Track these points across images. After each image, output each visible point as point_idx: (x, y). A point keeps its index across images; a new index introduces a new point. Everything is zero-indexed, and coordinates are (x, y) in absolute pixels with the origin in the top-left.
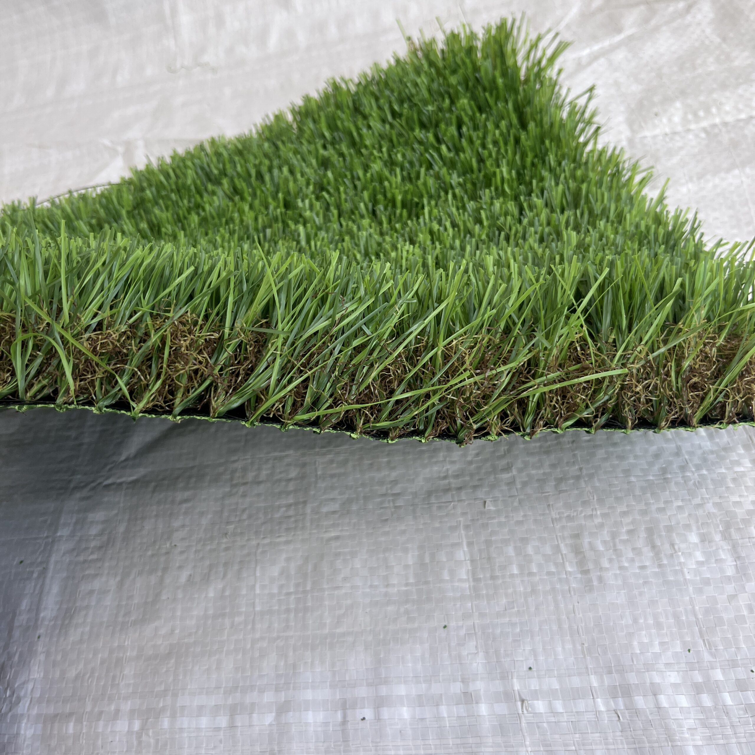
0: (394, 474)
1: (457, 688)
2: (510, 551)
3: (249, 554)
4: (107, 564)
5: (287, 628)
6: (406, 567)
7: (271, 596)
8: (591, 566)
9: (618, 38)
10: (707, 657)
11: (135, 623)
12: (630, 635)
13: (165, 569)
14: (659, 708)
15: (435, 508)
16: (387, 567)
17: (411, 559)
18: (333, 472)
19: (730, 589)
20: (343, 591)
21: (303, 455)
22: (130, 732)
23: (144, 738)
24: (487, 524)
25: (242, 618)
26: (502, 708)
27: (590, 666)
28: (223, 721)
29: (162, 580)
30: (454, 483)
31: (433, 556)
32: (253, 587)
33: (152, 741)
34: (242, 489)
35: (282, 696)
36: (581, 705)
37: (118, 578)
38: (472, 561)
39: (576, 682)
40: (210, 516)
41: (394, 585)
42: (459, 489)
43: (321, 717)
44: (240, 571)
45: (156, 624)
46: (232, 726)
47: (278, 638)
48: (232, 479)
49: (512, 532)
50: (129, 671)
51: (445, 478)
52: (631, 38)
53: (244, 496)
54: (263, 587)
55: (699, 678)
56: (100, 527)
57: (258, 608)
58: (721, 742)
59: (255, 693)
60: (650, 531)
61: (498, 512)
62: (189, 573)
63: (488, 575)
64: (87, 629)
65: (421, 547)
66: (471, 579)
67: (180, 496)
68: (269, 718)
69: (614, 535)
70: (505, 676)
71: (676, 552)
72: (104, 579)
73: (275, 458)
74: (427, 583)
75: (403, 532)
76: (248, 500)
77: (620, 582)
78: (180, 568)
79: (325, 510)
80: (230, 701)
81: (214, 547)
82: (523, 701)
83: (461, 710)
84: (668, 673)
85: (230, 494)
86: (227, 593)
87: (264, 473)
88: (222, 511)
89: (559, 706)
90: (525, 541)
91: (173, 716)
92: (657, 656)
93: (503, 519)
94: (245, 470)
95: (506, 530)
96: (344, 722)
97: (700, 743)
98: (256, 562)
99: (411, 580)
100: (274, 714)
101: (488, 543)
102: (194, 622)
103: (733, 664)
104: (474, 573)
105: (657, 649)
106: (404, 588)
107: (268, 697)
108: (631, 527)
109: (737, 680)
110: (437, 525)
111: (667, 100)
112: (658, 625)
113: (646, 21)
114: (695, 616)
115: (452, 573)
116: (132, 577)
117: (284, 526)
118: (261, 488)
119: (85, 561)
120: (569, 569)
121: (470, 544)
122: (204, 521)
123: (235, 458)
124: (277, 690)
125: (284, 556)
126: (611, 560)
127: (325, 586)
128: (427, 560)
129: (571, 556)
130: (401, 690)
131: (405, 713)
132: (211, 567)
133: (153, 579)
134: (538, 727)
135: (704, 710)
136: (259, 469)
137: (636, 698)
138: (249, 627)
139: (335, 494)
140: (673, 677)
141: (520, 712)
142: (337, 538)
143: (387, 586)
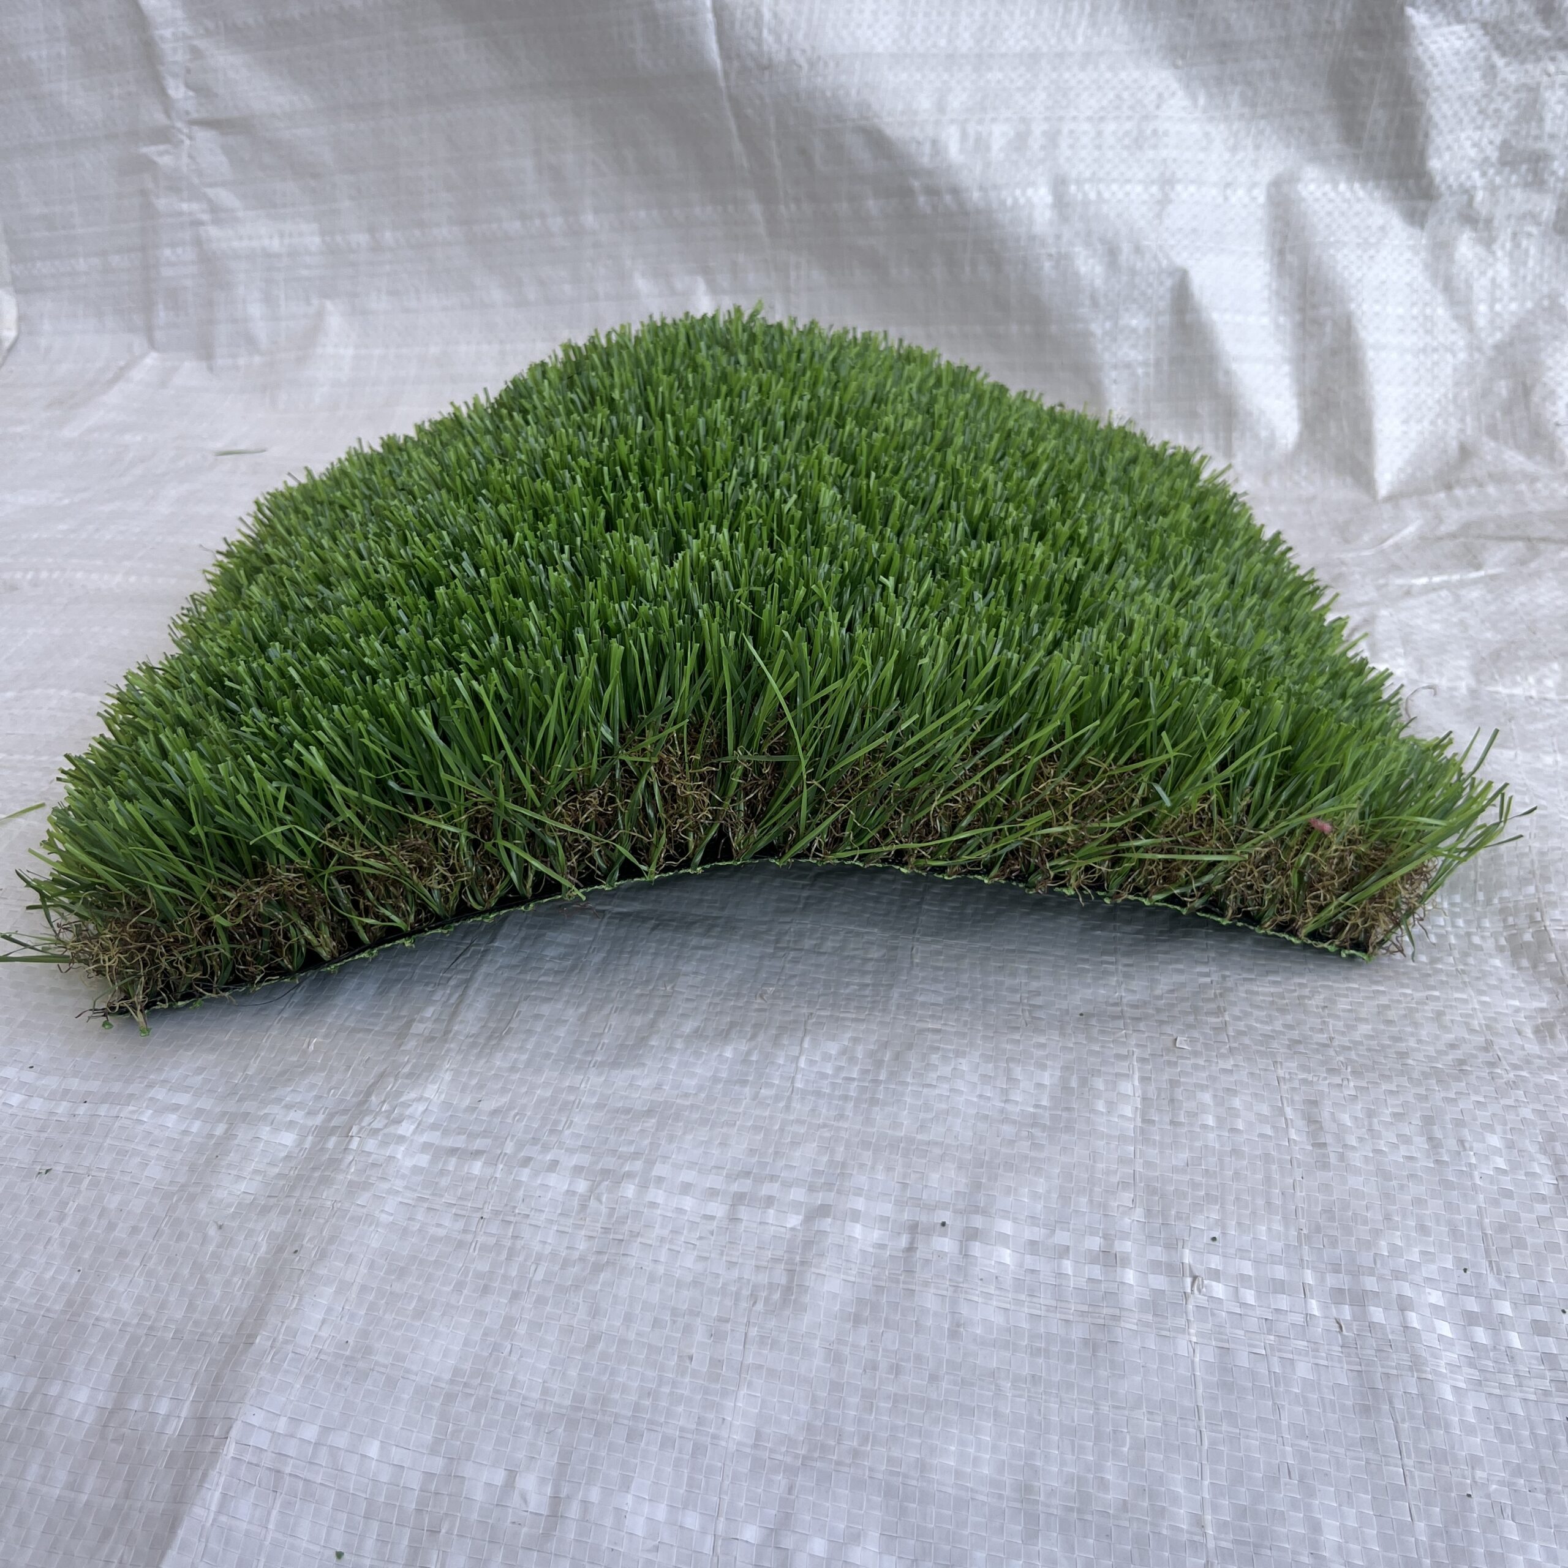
0: (1035, 985)
1: (1095, 1243)
2: (1207, 1097)
3: (795, 1022)
4: (567, 990)
5: (841, 1117)
6: (1039, 1086)
7: (823, 1076)
8: (1329, 1139)
9: (1474, 575)
10: (1492, 1282)
11: (602, 1064)
12: (1377, 1233)
13: (660, 1013)
14: (1406, 1328)
15: (1096, 1030)
16: (1010, 1079)
17: (1047, 1078)
18: (940, 964)
19: (1542, 1209)
20: (937, 1091)
21: (896, 938)
22: (570, 1193)
23: (593, 1203)
24: (1176, 1063)
25: (772, 1092)
26: (1159, 1282)
27: (1306, 1258)
28: (718, 1209)
29: (653, 1024)
30: (1129, 1012)
31: (1083, 1081)
32: (797, 1059)
33: (604, 1210)
34: (792, 954)
35: (819, 1199)
36: (1283, 1302)
37: (583, 1010)
38: (1144, 1099)
39: (1280, 1272)
40: (738, 972)
41: (1017, 1103)
42: (1138, 1019)
43: (876, 1235)
44: (777, 1037)
45: (635, 1072)
46: (733, 1219)
47: (825, 1126)
48: (777, 941)
49: (1213, 1078)
50: (580, 1121)
51: (1116, 1004)
52: (1493, 578)
53: (795, 961)
54: (812, 1063)
55: (1472, 1305)
56: (562, 950)
57: (799, 1085)
58: (1497, 1392)
59: (777, 1185)
60: (1428, 1121)
61: (1196, 1054)
62: (696, 1024)
63: (1167, 1119)
64: (525, 1057)
65: (1065, 1068)
66: (1139, 1119)
67: (694, 941)
68: (794, 1220)
69: (1370, 1114)
70: (1172, 1245)
71: (1465, 1149)
72: (559, 1006)
73: (850, 932)
74: (1068, 1109)
75: (1042, 1046)
76: (800, 967)
77: (1372, 1168)
78: (684, 1016)
79: (921, 999)
80: (735, 1187)
81: (740, 1004)
82: (1195, 1278)
83: (1096, 1271)
84: (1428, 1290)
85: (772, 956)
86: (754, 1058)
87: (829, 945)
88: (758, 971)
89: (1249, 1296)
90: (1231, 1092)
91: (644, 1186)
92: (1413, 1266)
93: (1201, 1062)
94: (800, 935)
95: (1204, 1075)
96: (911, 1249)
97: (1463, 1385)
98: (805, 1032)
99: (1045, 1103)
100: (801, 1217)
101: (1173, 1083)
102: (694, 1082)
103: (1532, 1299)
104: (1144, 1114)
105: (1415, 1257)
106: (1032, 1110)
107: (798, 1194)
108: (1399, 1110)
109: (1535, 1322)
110: (1097, 1048)
111: (1539, 658)
112: (1423, 1229)
113: (1523, 562)
114: (1483, 1229)
115: (1111, 1105)
116: (605, 1012)
117: (854, 1004)
118: (823, 959)
119: (531, 982)
120: (1293, 1135)
121: (1144, 1079)
122: (728, 976)
123: (788, 919)
124: (812, 1189)
125: (849, 1035)
126: (1361, 1139)
127: (909, 1080)
128: (1074, 1083)
129: (1301, 1123)
130: (1007, 1227)
131: (1007, 1256)
132: (732, 1025)
133: (639, 1021)
134: (1213, 1314)
135: (1475, 1346)
136: (823, 939)
137: (1372, 1309)
138: (782, 1104)
139: (940, 987)
140: (1435, 1297)
141: (1189, 1290)
142: (938, 1031)
143: (1007, 1101)
